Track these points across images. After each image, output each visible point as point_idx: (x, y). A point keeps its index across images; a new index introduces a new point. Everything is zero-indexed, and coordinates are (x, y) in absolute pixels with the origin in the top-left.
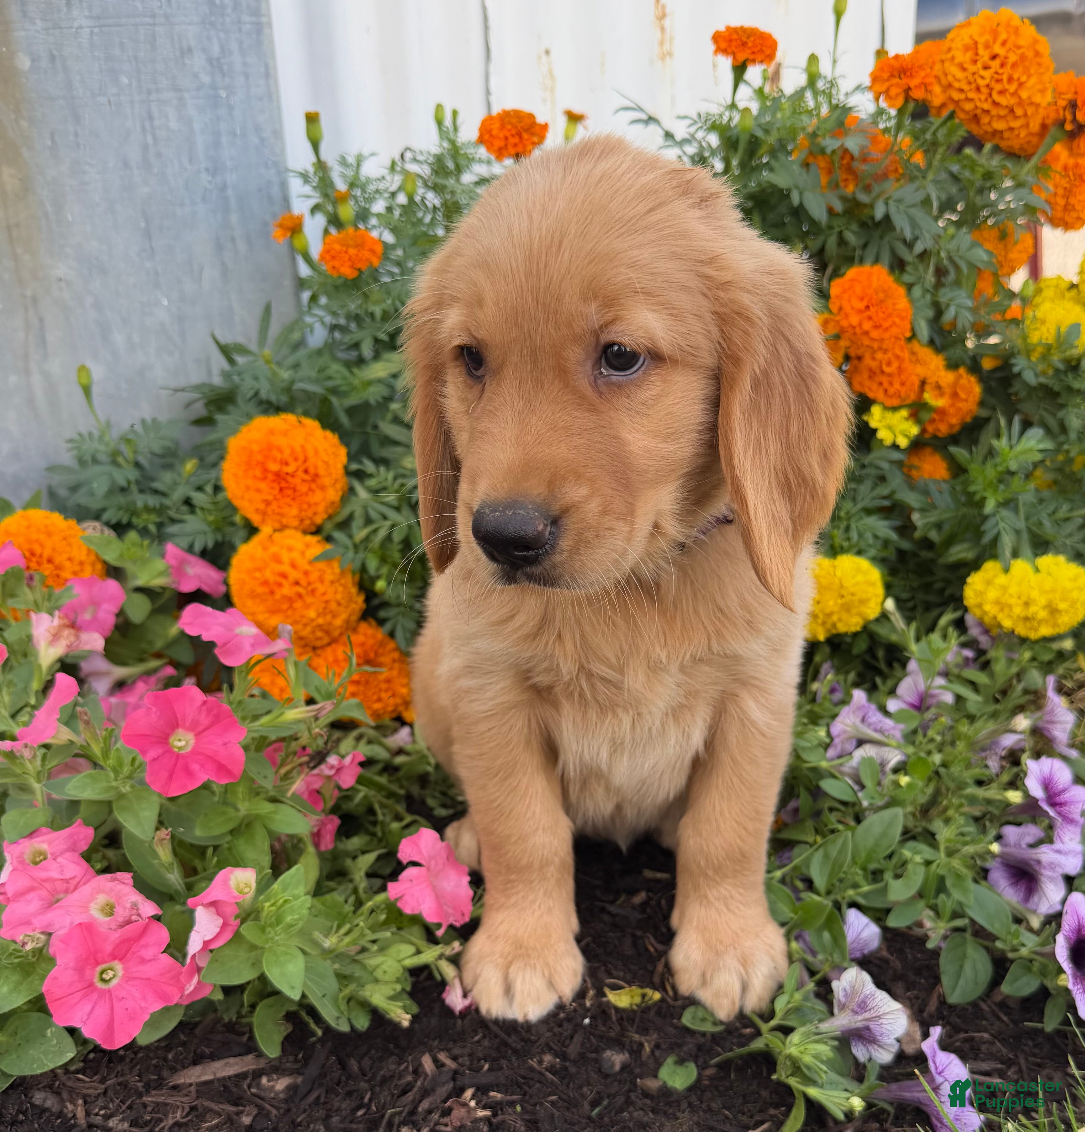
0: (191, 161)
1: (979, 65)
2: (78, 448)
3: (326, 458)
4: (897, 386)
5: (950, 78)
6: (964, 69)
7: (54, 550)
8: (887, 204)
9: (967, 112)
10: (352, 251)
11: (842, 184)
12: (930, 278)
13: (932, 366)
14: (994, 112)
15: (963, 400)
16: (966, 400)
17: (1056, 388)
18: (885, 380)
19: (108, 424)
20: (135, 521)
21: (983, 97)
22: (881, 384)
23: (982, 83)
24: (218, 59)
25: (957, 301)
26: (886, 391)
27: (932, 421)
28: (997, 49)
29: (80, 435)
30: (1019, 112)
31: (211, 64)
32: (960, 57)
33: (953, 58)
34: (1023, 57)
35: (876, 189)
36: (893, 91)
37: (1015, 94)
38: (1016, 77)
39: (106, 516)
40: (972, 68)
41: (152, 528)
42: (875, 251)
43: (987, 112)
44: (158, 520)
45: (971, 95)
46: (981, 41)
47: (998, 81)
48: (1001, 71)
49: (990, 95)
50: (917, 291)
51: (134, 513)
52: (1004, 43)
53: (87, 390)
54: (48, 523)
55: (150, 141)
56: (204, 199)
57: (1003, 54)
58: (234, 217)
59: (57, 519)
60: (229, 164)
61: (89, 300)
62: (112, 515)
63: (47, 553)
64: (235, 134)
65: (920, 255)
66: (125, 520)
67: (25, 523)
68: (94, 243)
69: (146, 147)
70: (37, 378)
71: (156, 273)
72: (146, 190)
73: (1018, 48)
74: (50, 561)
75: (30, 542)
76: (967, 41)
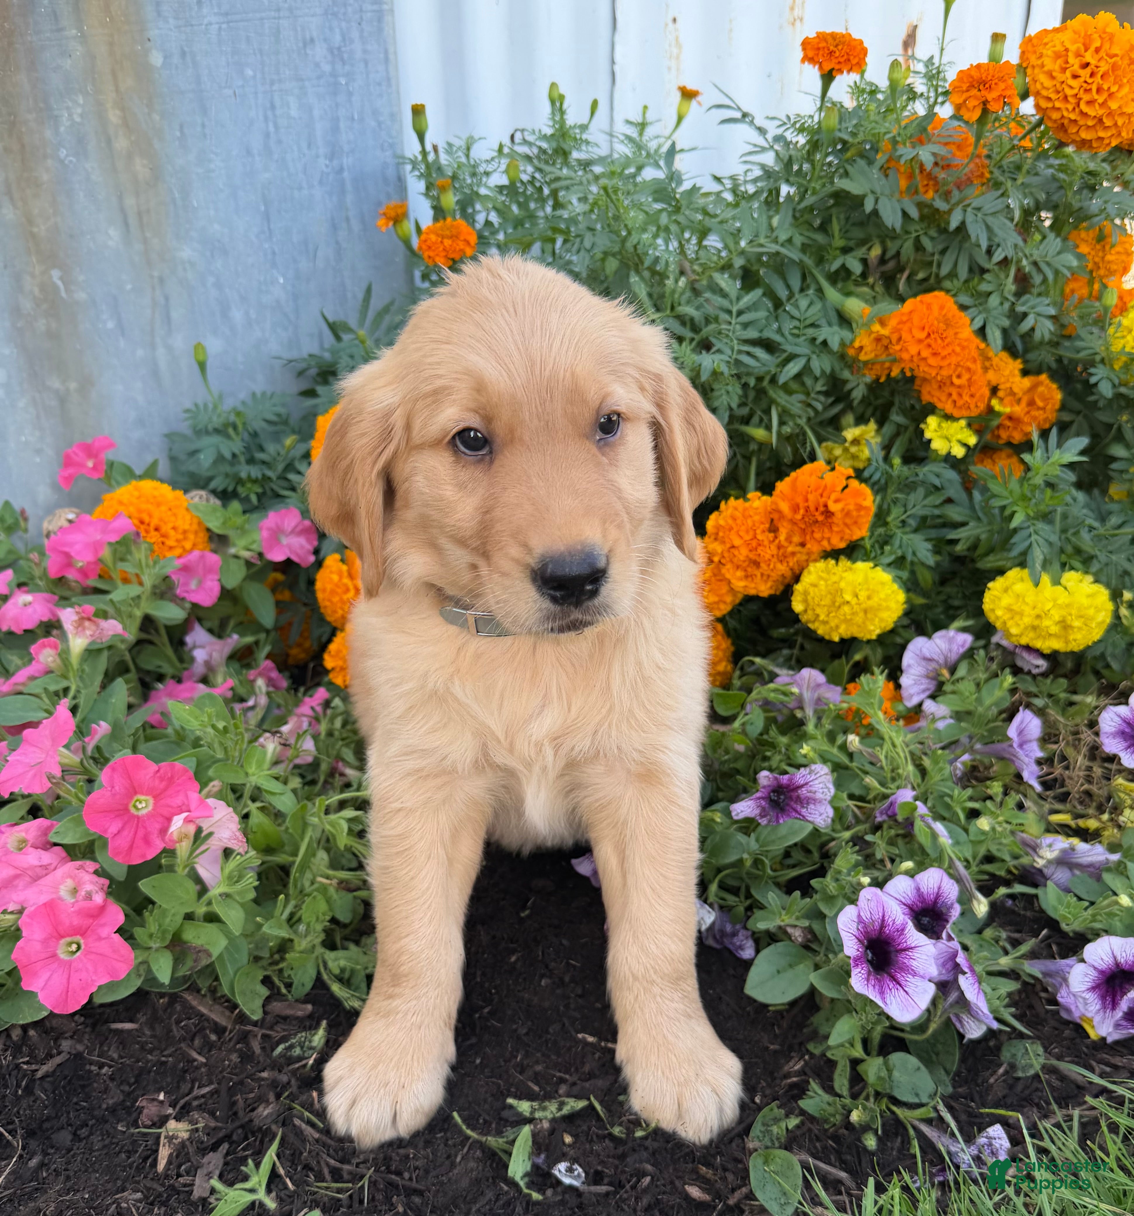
0: (309, 146)
1: (1068, 74)
2: (194, 419)
4: (965, 398)
5: (1038, 86)
6: (1053, 78)
7: (161, 520)
8: (965, 211)
9: (1055, 121)
10: (447, 242)
11: (922, 190)
12: (1010, 286)
13: (1007, 373)
14: (1081, 123)
15: (1040, 408)
16: (1044, 409)
18: (954, 391)
19: (221, 397)
20: (240, 489)
21: (1070, 107)
22: (950, 395)
23: (1069, 92)
24: (339, 49)
25: (1038, 309)
26: (955, 402)
27: (1006, 428)
28: (1088, 57)
29: (196, 405)
30: (1108, 122)
31: (332, 53)
32: (1049, 64)
33: (1043, 66)
34: (1115, 66)
35: (957, 196)
36: (971, 103)
37: (1103, 105)
38: (1105, 87)
39: (212, 485)
40: (1060, 77)
42: (954, 257)
43: (1075, 121)
44: (260, 490)
45: (1058, 105)
46: (1073, 48)
47: (1086, 91)
48: (1090, 81)
49: (1078, 105)
50: (995, 300)
51: (239, 482)
52: (1097, 52)
53: (202, 366)
54: (156, 493)
55: (271, 129)
56: (321, 182)
57: (1093, 62)
58: (349, 198)
59: (166, 489)
60: (346, 148)
61: (211, 280)
62: (218, 483)
63: (154, 522)
64: (353, 119)
65: (999, 263)
66: (230, 489)
67: (136, 493)
68: (217, 227)
69: (267, 135)
70: (161, 352)
71: (274, 253)
72: (267, 175)
73: (1112, 56)
74: (157, 529)
75: (140, 511)
76: (1059, 48)
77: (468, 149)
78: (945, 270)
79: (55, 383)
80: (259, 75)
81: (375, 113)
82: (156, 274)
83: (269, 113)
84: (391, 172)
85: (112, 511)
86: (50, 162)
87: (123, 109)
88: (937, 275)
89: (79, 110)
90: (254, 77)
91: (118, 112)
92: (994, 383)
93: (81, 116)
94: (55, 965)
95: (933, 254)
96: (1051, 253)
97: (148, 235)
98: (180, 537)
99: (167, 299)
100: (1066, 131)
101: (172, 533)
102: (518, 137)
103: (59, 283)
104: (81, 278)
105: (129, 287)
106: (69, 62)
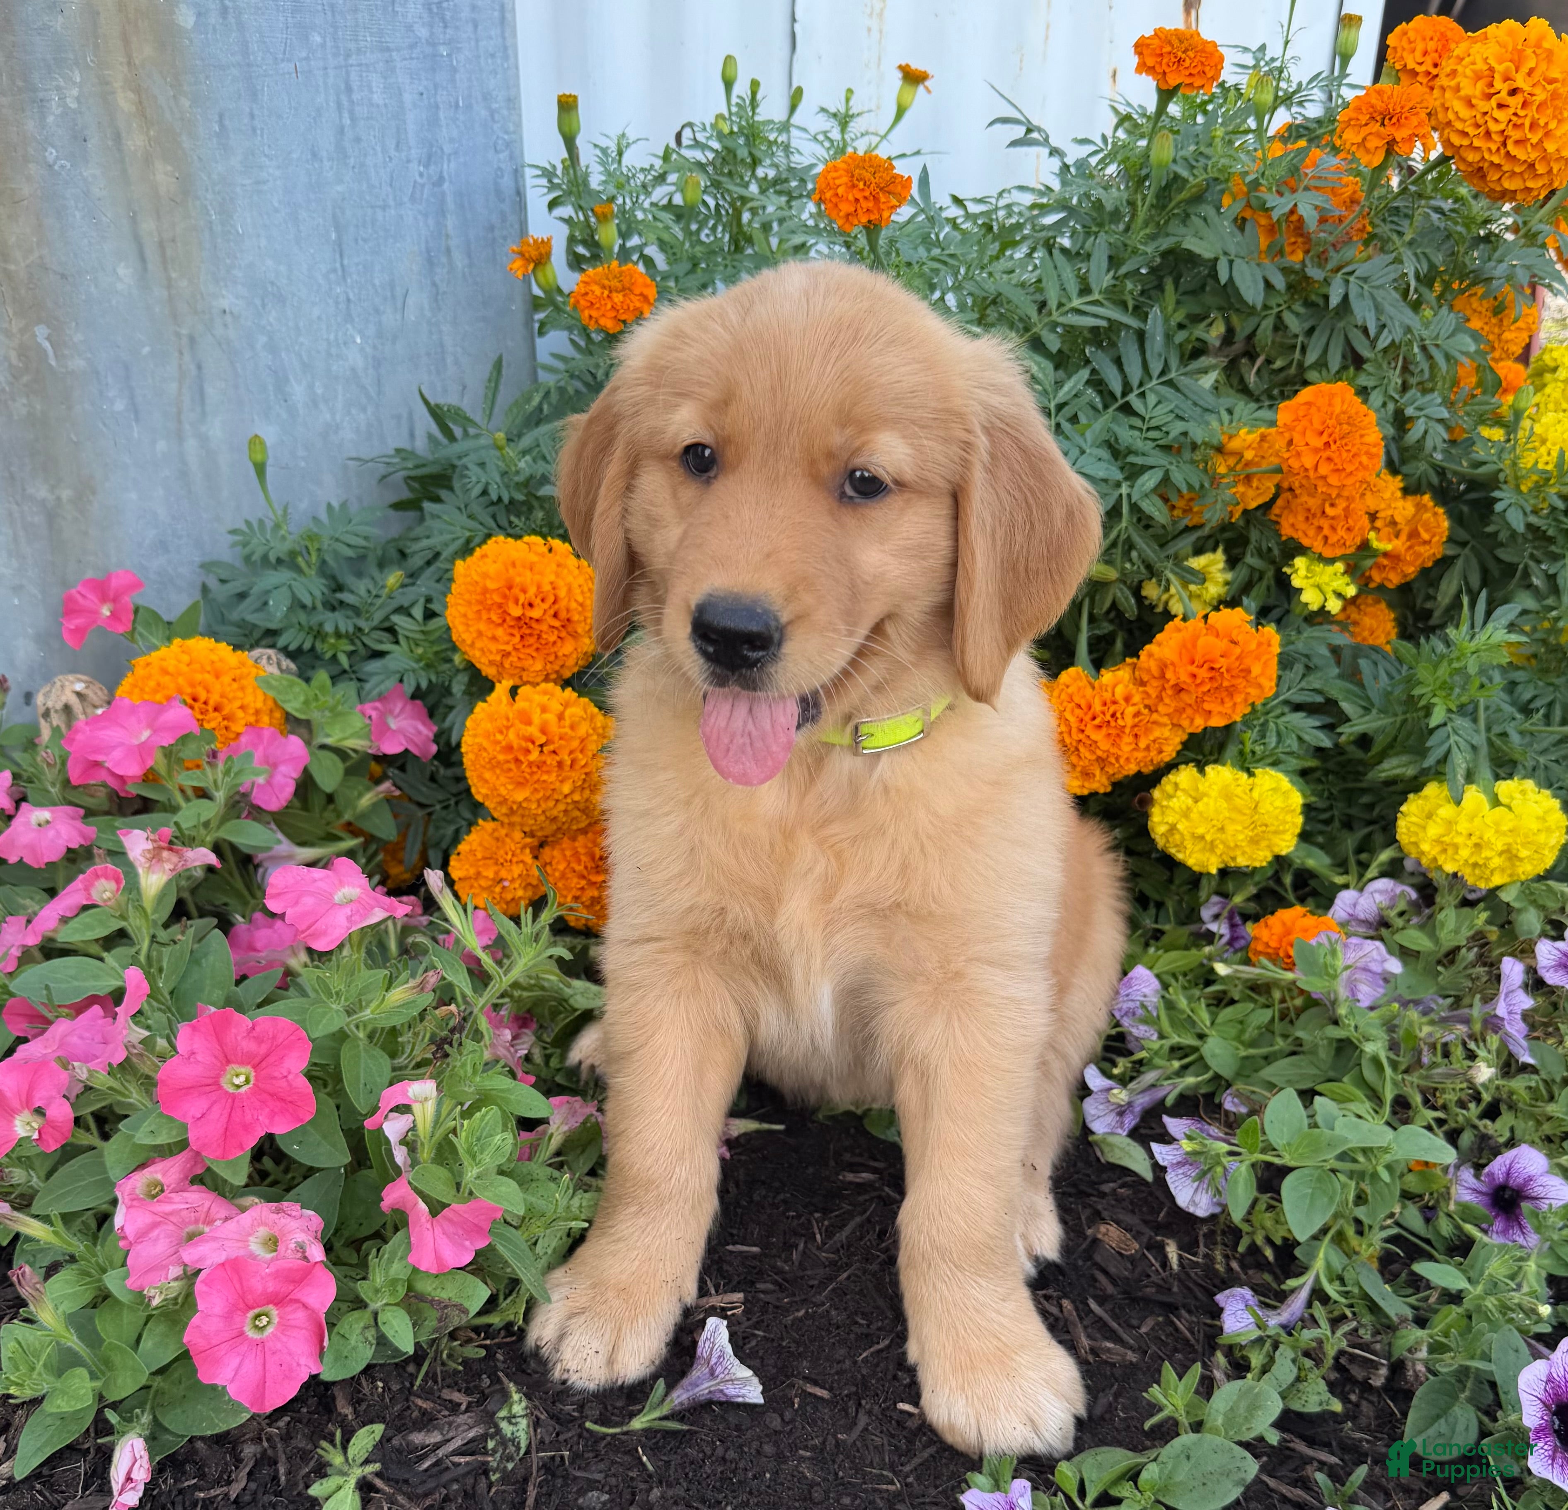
0: (398, 146)
2: (245, 545)
3: (580, 599)
4: (1341, 532)
5: (1451, 116)
6: (1472, 106)
7: (222, 695)
8: (1347, 282)
9: (1470, 164)
10: (618, 298)
11: (1287, 249)
12: (1395, 380)
13: (1387, 495)
14: (1506, 168)
15: (1425, 543)
16: (1428, 542)
17: (1551, 532)
18: (1325, 524)
19: (286, 511)
20: (319, 646)
21: (1494, 148)
22: (1320, 528)
23: (1493, 127)
24: (439, 4)
25: (1427, 411)
26: (1326, 538)
27: (1381, 568)
28: (1520, 81)
29: (248, 523)
30: (1541, 169)
31: (429, 10)
32: (1467, 89)
33: (1458, 89)
34: (1555, 96)
35: (1335, 259)
36: (1371, 143)
37: (1537, 145)
38: (1542, 123)
39: (282, 642)
40: (1483, 106)
41: (344, 660)
42: (1324, 340)
43: (1499, 166)
44: (350, 648)
45: (1476, 143)
46: (1499, 68)
47: (1517, 126)
48: (1521, 113)
49: (1504, 144)
50: (1376, 398)
51: (319, 634)
52: (1530, 73)
53: (260, 469)
54: (214, 658)
55: (347, 121)
56: (412, 198)
57: (1527, 88)
58: (451, 222)
59: (224, 649)
60: (448, 149)
61: (263, 339)
62: (291, 639)
63: (214, 699)
64: (457, 106)
65: (1385, 350)
66: (307, 646)
67: (186, 658)
68: (270, 263)
69: (341, 131)
70: (191, 444)
71: (349, 300)
72: (339, 188)
73: (1551, 82)
74: (216, 709)
75: (192, 685)
76: (1481, 66)
77: (620, 154)
78: (1312, 357)
79: (42, 492)
80: (329, 44)
81: (487, 97)
82: (184, 331)
83: (344, 98)
84: (507, 182)
85: (152, 684)
86: (32, 168)
87: (138, 91)
88: (1300, 364)
89: (75, 92)
90: (323, 45)
91: (131, 95)
92: (1372, 509)
93: (78, 99)
94: (244, 1348)
95: (1296, 336)
96: (1444, 334)
97: (174, 275)
98: (252, 719)
99: (199, 367)
100: (1484, 177)
101: (240, 714)
102: (687, 134)
103: (47, 345)
104: (78, 337)
105: (146, 350)
106: (60, 19)
